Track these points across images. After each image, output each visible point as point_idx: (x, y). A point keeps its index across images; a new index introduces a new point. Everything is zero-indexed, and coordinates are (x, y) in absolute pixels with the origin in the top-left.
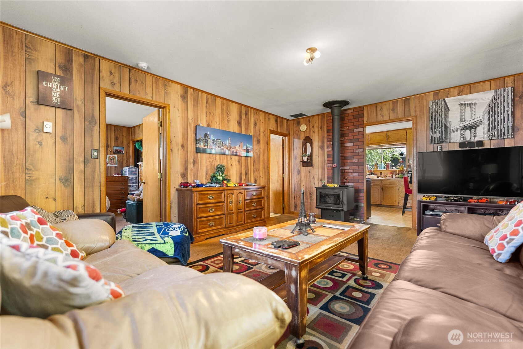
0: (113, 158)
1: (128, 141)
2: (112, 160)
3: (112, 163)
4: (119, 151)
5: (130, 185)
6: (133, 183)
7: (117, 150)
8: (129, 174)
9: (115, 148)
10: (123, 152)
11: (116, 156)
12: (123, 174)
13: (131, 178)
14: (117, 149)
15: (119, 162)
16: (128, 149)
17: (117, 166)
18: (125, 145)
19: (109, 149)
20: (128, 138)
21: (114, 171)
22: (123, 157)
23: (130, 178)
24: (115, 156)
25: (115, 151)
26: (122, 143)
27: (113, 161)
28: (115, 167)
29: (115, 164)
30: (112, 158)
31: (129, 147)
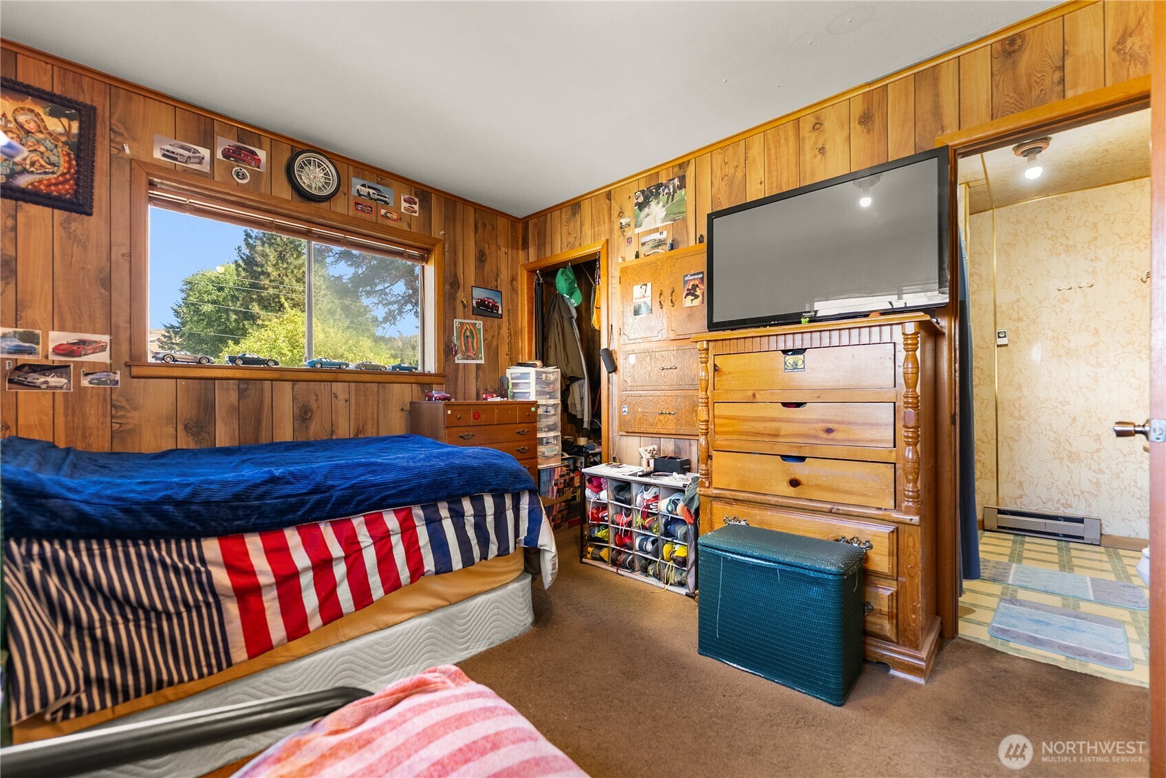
0: (471, 332)
1: (512, 269)
2: (470, 340)
3: (467, 350)
4: (487, 306)
5: (540, 435)
6: (550, 429)
7: (481, 303)
8: (539, 393)
9: (479, 294)
10: (500, 312)
11: (480, 323)
12: (510, 394)
13: (545, 408)
14: (482, 298)
15: (488, 346)
16: (512, 300)
17: (482, 362)
18: (504, 288)
19: (461, 296)
20: (512, 258)
21: (474, 381)
22: (499, 328)
23: (540, 411)
24: (478, 322)
25: (477, 303)
26: (498, 275)
27: (470, 344)
28: (478, 366)
29: (477, 358)
30: (468, 333)
31: (514, 290)
